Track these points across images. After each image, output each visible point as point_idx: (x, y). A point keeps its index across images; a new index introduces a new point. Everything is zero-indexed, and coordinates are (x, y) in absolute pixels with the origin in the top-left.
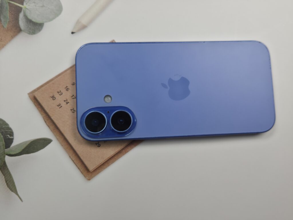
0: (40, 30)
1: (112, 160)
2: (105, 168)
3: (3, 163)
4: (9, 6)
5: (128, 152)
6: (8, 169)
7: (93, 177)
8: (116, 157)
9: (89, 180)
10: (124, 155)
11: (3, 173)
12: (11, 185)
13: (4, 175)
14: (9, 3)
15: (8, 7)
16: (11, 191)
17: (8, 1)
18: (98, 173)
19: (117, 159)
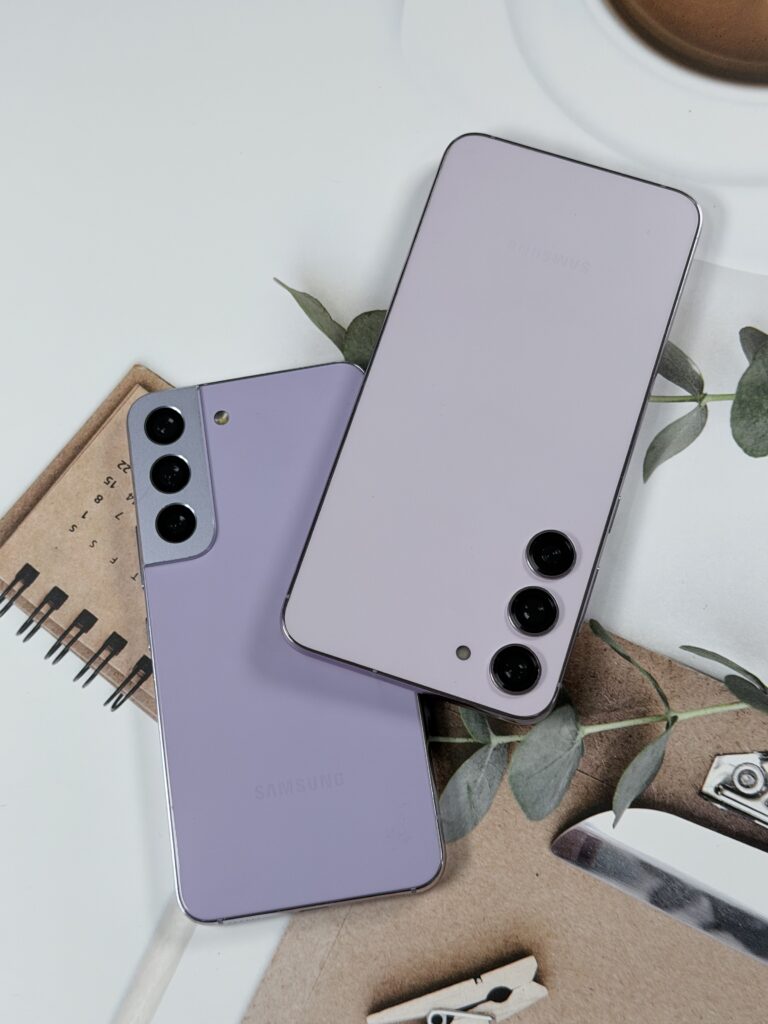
1: (93, 425)
2: (106, 401)
3: (346, 346)
4: (463, 727)
5: (59, 456)
6: (330, 337)
7: (129, 374)
8: (86, 434)
9: (136, 366)
10: (67, 445)
11: (339, 326)
12: (312, 306)
13: (335, 322)
14: (469, 736)
15: (465, 724)
16: (307, 292)
17: (470, 740)
18: (119, 385)
19: (81, 430)
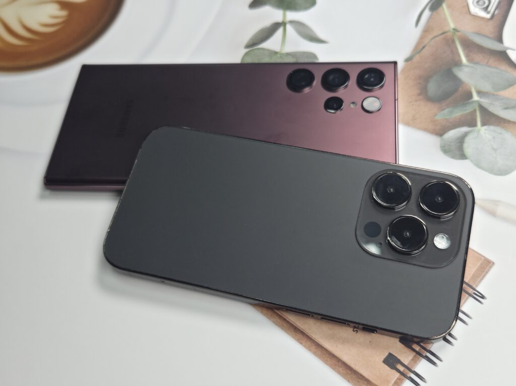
0: (453, 157)
4: (470, 112)
17: (477, 109)
